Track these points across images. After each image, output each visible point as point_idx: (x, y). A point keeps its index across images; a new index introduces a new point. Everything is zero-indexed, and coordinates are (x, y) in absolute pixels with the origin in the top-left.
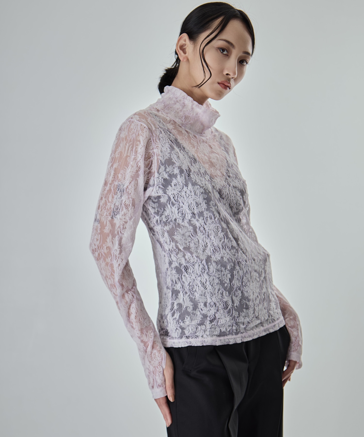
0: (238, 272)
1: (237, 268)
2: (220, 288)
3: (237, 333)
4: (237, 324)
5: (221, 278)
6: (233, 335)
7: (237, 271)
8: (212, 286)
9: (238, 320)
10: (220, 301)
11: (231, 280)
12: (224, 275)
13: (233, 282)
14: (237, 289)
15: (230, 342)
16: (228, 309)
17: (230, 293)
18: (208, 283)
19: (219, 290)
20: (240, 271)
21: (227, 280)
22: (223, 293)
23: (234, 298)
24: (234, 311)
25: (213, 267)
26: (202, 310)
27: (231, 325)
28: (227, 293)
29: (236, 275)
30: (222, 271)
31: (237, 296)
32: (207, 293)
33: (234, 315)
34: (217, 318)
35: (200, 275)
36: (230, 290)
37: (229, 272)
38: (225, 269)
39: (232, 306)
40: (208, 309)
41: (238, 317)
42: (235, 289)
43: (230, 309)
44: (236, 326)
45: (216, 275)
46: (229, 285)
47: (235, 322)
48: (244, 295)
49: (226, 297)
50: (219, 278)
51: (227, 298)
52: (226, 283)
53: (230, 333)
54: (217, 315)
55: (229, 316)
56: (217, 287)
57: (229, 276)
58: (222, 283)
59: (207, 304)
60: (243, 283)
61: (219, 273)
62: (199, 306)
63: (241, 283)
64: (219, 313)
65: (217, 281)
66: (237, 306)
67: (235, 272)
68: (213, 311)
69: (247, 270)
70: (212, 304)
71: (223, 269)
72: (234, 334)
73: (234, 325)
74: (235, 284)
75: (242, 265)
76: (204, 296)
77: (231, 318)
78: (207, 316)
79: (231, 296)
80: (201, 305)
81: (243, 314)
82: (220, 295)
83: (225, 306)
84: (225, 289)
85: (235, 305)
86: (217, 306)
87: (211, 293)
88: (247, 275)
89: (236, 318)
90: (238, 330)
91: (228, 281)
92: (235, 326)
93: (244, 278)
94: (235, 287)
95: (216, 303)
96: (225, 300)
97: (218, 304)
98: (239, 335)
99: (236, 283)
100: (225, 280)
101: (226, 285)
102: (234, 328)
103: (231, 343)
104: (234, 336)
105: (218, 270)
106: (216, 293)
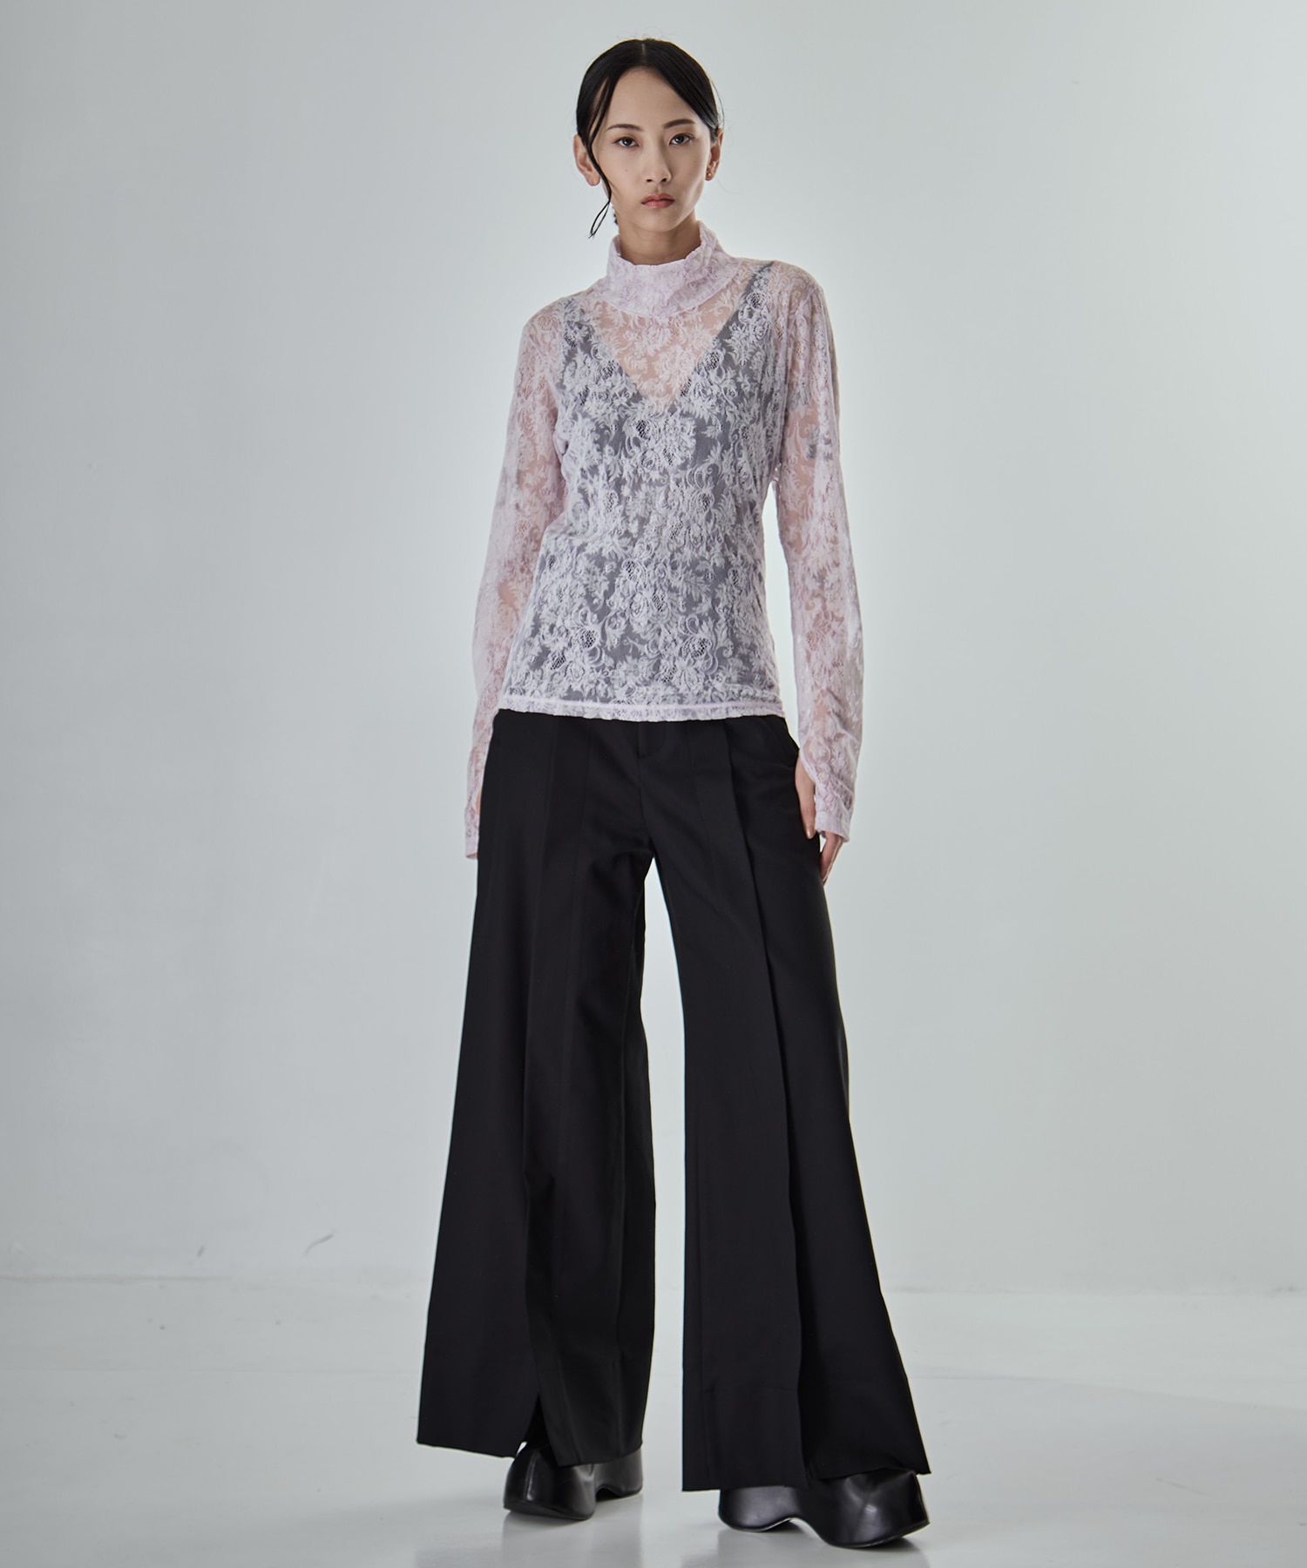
0: (624, 582)
1: (624, 572)
2: (584, 604)
3: (606, 700)
4: (608, 681)
5: (588, 587)
6: (596, 701)
7: (622, 579)
8: (571, 597)
9: (610, 673)
10: (578, 628)
11: (607, 595)
12: (596, 581)
13: (612, 598)
14: (618, 614)
15: (585, 713)
16: (591, 648)
17: (600, 619)
18: (567, 591)
19: (580, 607)
20: (629, 580)
21: (599, 592)
22: (586, 615)
23: (608, 630)
24: (604, 655)
25: (583, 564)
26: (543, 638)
27: (595, 681)
28: (595, 616)
29: (618, 586)
30: (594, 574)
31: (615, 628)
32: (560, 609)
33: (602, 662)
34: (568, 660)
35: (563, 576)
36: (603, 613)
37: (606, 578)
38: (601, 571)
39: (600, 644)
40: (554, 639)
41: (610, 668)
42: (612, 614)
43: (595, 649)
44: (606, 686)
45: (583, 578)
46: (602, 602)
47: (603, 677)
48: (632, 629)
49: (590, 623)
50: (585, 586)
51: (593, 627)
52: (596, 597)
53: (593, 696)
54: (566, 655)
55: (591, 662)
56: (579, 601)
57: (605, 586)
58: (589, 597)
59: (555, 629)
60: (633, 606)
61: (590, 576)
62: (541, 630)
63: (627, 605)
64: (570, 650)
65: (581, 590)
66: (612, 647)
67: (617, 580)
68: (562, 643)
69: (646, 582)
70: (563, 630)
71: (597, 570)
72: (598, 700)
73: (602, 682)
74: (615, 603)
75: (636, 570)
76: (556, 613)
77: (594, 666)
78: (550, 652)
79: (601, 623)
80: (545, 629)
81: (625, 666)
82: (580, 618)
83: (585, 641)
84: (593, 608)
85: (608, 643)
86: (571, 635)
87: (567, 611)
88: (644, 592)
89: (607, 669)
90: (610, 695)
91: (601, 596)
92: (603, 685)
93: (638, 596)
94: (614, 608)
95: (570, 629)
96: (588, 628)
97: (572, 633)
98: (611, 706)
99: (617, 602)
100: (596, 593)
101: (595, 601)
102: (599, 687)
103: (586, 716)
104: (598, 705)
105: (588, 571)
106: (574, 611)
